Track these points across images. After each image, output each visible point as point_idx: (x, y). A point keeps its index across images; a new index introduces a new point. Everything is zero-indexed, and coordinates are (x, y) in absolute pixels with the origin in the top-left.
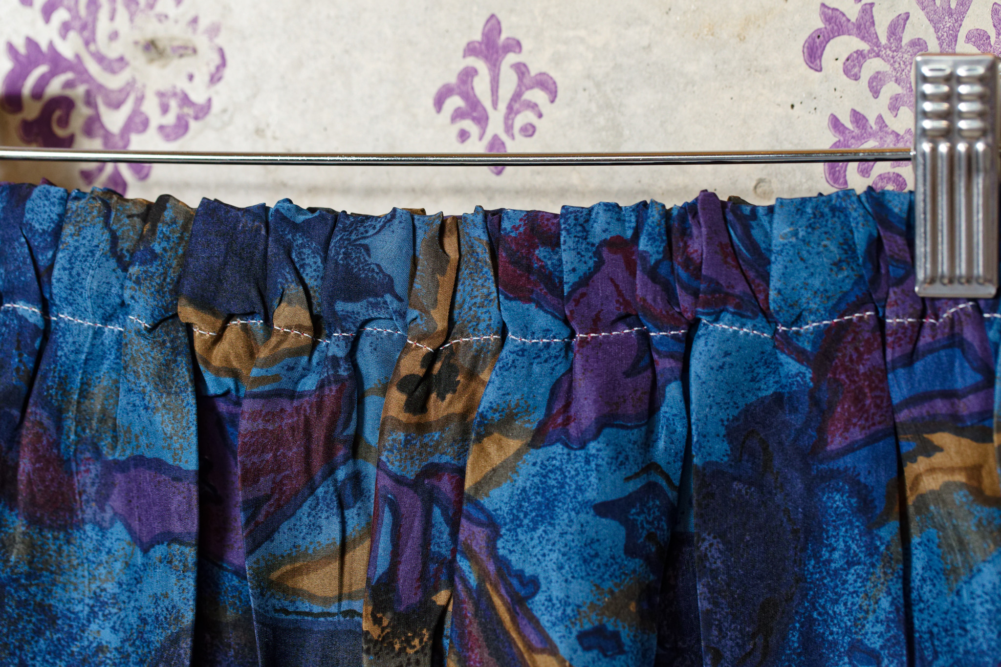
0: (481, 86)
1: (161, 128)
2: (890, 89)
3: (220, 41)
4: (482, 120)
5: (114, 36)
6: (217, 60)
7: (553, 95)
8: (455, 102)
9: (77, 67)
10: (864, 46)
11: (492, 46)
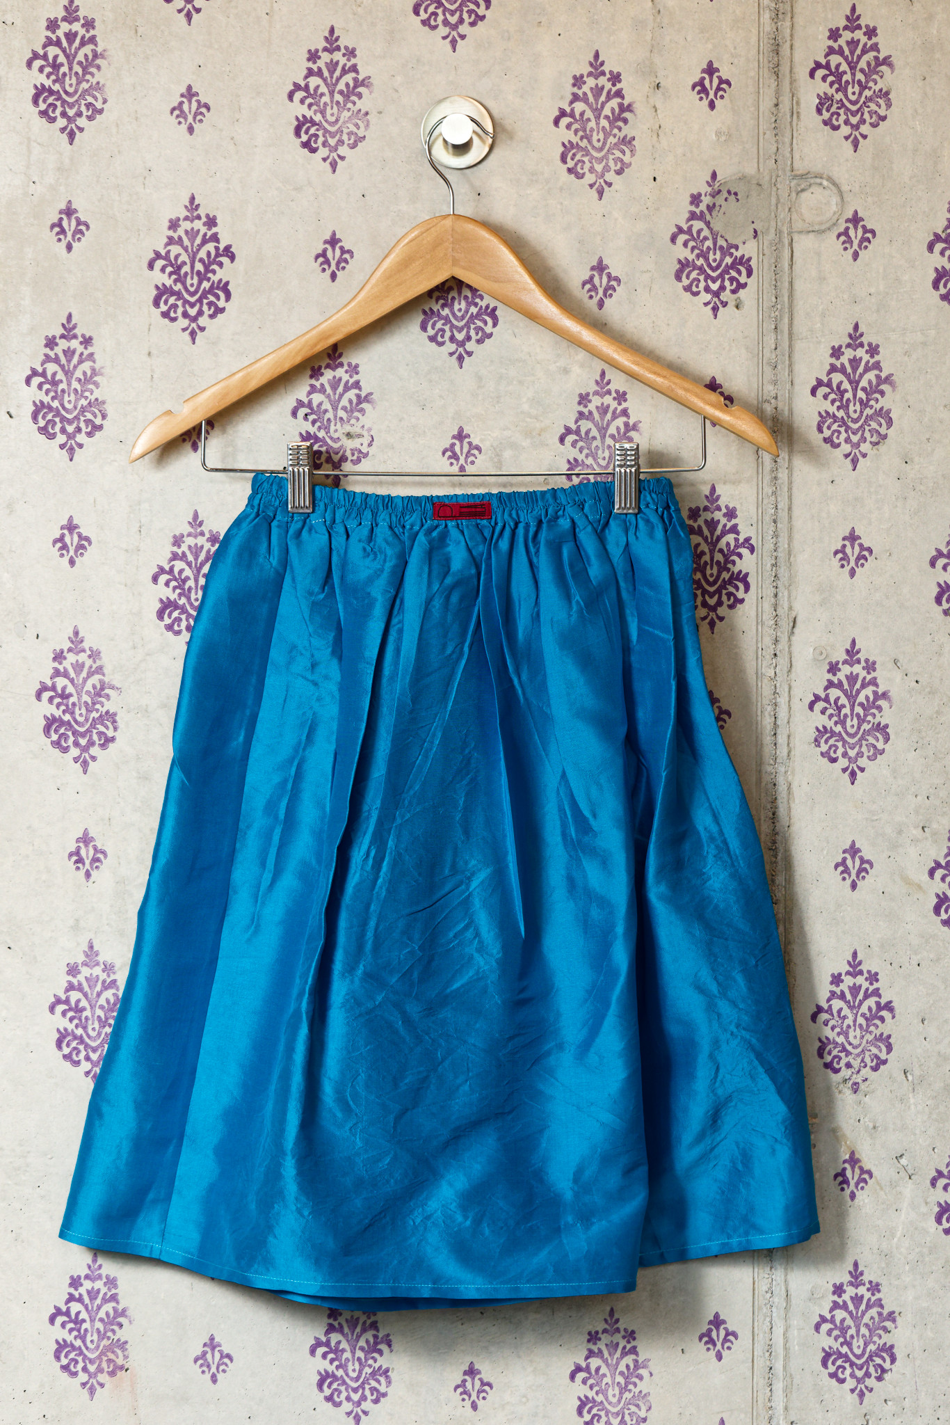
0: (457, 449)
1: (352, 460)
2: (586, 451)
3: (372, 433)
4: (457, 459)
5: (336, 431)
6: (371, 439)
7: (480, 451)
8: (449, 453)
9: (323, 440)
10: (578, 438)
11: (461, 436)
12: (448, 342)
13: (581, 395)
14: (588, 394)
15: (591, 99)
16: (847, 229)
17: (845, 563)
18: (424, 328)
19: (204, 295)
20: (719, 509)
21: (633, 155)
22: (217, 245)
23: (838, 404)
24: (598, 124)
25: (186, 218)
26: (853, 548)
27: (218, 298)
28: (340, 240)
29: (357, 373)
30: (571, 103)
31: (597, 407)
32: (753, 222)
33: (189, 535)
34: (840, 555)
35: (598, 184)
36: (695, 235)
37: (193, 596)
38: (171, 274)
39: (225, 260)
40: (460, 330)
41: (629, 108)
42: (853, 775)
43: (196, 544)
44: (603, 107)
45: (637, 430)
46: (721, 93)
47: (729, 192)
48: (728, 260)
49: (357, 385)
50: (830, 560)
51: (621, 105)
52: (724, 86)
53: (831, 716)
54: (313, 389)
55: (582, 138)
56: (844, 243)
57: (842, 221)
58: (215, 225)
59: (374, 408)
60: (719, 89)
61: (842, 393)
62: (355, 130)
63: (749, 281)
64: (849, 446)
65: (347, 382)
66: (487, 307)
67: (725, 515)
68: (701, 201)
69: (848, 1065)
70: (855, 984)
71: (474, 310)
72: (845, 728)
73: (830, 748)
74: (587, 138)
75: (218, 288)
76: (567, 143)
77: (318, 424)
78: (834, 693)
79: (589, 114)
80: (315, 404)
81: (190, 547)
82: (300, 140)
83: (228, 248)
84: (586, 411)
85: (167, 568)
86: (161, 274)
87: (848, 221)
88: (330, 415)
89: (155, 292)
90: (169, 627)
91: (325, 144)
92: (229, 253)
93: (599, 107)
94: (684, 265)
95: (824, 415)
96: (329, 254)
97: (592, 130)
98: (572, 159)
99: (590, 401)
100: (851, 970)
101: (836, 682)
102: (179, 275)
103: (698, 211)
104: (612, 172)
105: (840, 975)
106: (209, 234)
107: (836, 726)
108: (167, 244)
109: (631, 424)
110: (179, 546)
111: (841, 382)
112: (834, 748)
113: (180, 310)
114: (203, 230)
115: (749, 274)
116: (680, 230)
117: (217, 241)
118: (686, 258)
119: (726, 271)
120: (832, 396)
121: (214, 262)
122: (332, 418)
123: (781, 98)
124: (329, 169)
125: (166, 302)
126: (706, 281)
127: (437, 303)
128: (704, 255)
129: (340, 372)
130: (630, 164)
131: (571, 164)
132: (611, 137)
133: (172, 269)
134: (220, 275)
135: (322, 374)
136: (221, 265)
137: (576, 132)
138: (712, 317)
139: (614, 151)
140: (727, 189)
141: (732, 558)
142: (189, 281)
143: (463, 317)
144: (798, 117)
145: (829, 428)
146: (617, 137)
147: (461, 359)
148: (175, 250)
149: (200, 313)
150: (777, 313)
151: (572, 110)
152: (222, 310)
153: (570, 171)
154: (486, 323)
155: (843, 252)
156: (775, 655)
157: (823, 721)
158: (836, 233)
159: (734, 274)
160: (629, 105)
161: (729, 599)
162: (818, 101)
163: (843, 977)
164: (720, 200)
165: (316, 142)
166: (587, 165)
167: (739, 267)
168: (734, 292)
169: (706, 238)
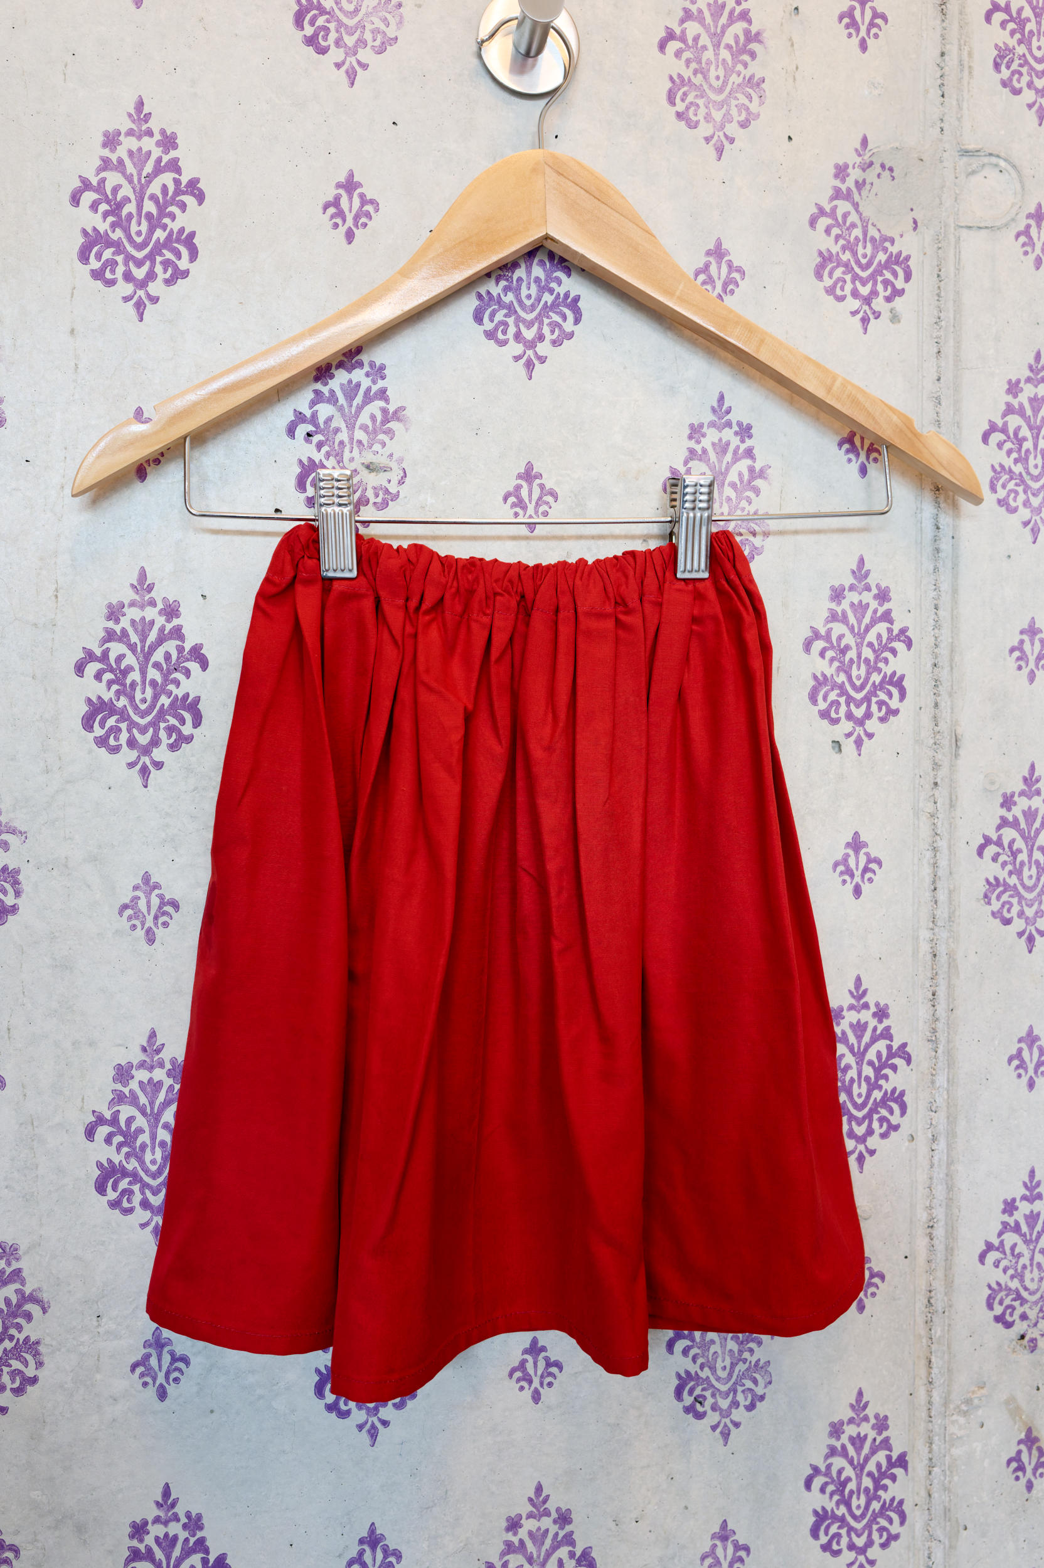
0: (524, 493)
1: (375, 503)
3: (404, 465)
4: (525, 508)
5: (352, 460)
6: (402, 474)
7: (556, 499)
8: (512, 499)
11: (529, 475)
12: (512, 341)
13: (692, 426)
14: (701, 426)
15: (708, 19)
16: (1028, 227)
17: (1022, 663)
18: (478, 318)
19: (158, 249)
20: (868, 588)
21: (762, 104)
22: (177, 176)
23: (1015, 455)
24: (717, 55)
25: (131, 133)
26: (1033, 644)
27: (179, 255)
28: (359, 185)
29: (383, 378)
30: (682, 21)
31: (713, 444)
32: (912, 210)
33: (132, 604)
34: (1017, 654)
35: (716, 138)
36: (840, 219)
37: (138, 696)
38: (106, 215)
39: (189, 200)
40: (529, 325)
41: (757, 38)
42: (1031, 940)
43: (143, 619)
44: (723, 32)
45: (765, 478)
46: (874, 30)
47: (883, 166)
48: (882, 257)
49: (382, 394)
50: (1005, 659)
51: (747, 32)
52: (879, 21)
53: (1004, 864)
54: (318, 397)
55: (695, 72)
56: (1024, 245)
57: (1023, 215)
58: (175, 146)
59: (407, 429)
60: (872, 24)
61: (1021, 441)
62: (383, 27)
63: (907, 286)
64: (1028, 511)
65: (369, 389)
66: (567, 295)
67: (876, 597)
68: (848, 175)
69: (1024, 1317)
70: (1032, 1212)
71: (548, 298)
72: (1021, 880)
73: (1003, 906)
74: (702, 73)
75: (178, 241)
76: (675, 77)
77: (325, 449)
78: (1009, 834)
79: (705, 40)
80: (321, 420)
81: (133, 622)
82: (303, 33)
83: (193, 183)
84: (698, 448)
85: (98, 652)
86: (91, 214)
87: (1029, 216)
88: (343, 436)
89: (81, 240)
90: (102, 742)
91: (338, 43)
92: (194, 188)
93: (719, 31)
94: (826, 259)
95: (998, 469)
96: (344, 203)
97: (709, 63)
98: (683, 100)
99: (704, 435)
100: (1028, 1193)
101: (1011, 819)
102: (119, 216)
103: (844, 188)
104: (735, 124)
105: (1014, 1200)
106: (166, 158)
107: (1010, 877)
108: (100, 170)
109: (757, 469)
110: (117, 621)
111: (1019, 428)
112: (1007, 906)
113: (120, 269)
114: (157, 152)
115: (908, 277)
116: (822, 212)
117: (178, 171)
118: (828, 250)
119: (878, 272)
120: (1008, 445)
121: (173, 202)
122: (346, 440)
123: (948, 47)
124: (345, 81)
125: (99, 256)
126: (853, 282)
127: (497, 283)
128: (850, 247)
129: (358, 375)
130: (758, 115)
131: (680, 107)
132: (734, 75)
133: (108, 208)
134: (182, 221)
135: (332, 377)
136: (183, 207)
137: (688, 62)
138: (861, 331)
139: (739, 95)
140: (880, 162)
141: (884, 655)
142: (134, 228)
143: (533, 308)
144: (970, 73)
145: (1004, 486)
146: (742, 76)
147: (529, 365)
148: (113, 179)
149: (151, 276)
150: (942, 333)
151: (683, 32)
152: (185, 274)
153: (679, 115)
154: (565, 318)
155: (1023, 258)
156: (936, 784)
157: (994, 870)
158: (1014, 233)
159: (888, 275)
160: (758, 34)
161: (880, 710)
162: (996, 52)
163: (1017, 1203)
164: (871, 175)
165: (325, 39)
166: (702, 111)
167: (895, 267)
168: (888, 299)
169: (853, 225)
